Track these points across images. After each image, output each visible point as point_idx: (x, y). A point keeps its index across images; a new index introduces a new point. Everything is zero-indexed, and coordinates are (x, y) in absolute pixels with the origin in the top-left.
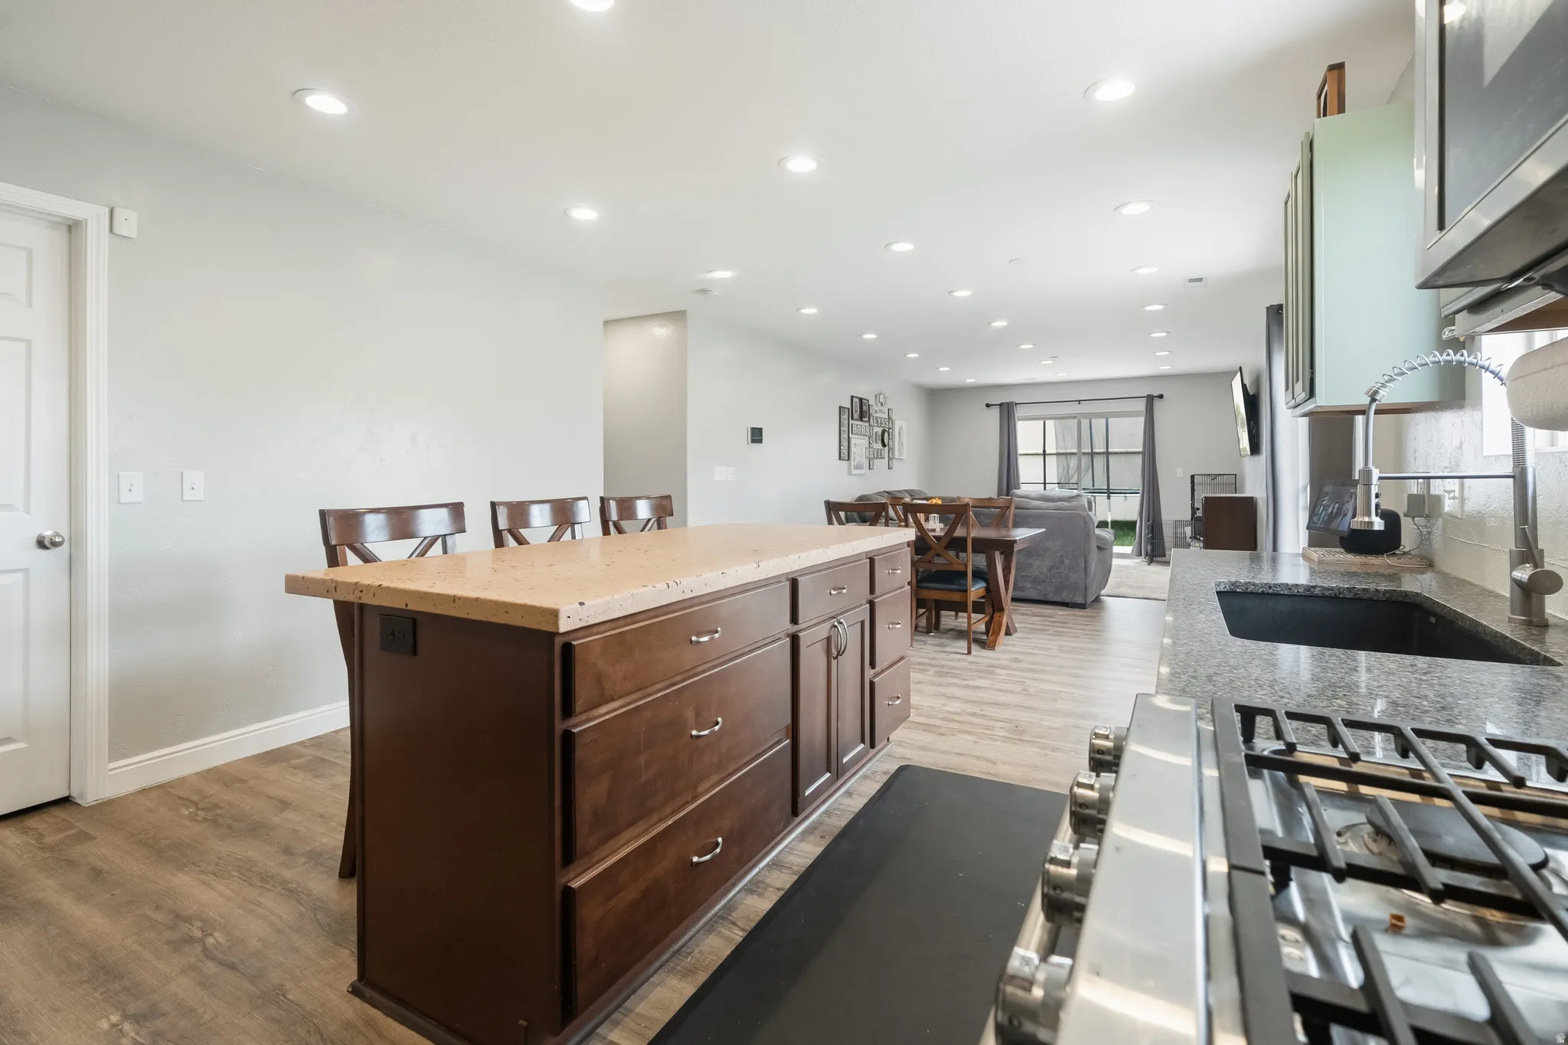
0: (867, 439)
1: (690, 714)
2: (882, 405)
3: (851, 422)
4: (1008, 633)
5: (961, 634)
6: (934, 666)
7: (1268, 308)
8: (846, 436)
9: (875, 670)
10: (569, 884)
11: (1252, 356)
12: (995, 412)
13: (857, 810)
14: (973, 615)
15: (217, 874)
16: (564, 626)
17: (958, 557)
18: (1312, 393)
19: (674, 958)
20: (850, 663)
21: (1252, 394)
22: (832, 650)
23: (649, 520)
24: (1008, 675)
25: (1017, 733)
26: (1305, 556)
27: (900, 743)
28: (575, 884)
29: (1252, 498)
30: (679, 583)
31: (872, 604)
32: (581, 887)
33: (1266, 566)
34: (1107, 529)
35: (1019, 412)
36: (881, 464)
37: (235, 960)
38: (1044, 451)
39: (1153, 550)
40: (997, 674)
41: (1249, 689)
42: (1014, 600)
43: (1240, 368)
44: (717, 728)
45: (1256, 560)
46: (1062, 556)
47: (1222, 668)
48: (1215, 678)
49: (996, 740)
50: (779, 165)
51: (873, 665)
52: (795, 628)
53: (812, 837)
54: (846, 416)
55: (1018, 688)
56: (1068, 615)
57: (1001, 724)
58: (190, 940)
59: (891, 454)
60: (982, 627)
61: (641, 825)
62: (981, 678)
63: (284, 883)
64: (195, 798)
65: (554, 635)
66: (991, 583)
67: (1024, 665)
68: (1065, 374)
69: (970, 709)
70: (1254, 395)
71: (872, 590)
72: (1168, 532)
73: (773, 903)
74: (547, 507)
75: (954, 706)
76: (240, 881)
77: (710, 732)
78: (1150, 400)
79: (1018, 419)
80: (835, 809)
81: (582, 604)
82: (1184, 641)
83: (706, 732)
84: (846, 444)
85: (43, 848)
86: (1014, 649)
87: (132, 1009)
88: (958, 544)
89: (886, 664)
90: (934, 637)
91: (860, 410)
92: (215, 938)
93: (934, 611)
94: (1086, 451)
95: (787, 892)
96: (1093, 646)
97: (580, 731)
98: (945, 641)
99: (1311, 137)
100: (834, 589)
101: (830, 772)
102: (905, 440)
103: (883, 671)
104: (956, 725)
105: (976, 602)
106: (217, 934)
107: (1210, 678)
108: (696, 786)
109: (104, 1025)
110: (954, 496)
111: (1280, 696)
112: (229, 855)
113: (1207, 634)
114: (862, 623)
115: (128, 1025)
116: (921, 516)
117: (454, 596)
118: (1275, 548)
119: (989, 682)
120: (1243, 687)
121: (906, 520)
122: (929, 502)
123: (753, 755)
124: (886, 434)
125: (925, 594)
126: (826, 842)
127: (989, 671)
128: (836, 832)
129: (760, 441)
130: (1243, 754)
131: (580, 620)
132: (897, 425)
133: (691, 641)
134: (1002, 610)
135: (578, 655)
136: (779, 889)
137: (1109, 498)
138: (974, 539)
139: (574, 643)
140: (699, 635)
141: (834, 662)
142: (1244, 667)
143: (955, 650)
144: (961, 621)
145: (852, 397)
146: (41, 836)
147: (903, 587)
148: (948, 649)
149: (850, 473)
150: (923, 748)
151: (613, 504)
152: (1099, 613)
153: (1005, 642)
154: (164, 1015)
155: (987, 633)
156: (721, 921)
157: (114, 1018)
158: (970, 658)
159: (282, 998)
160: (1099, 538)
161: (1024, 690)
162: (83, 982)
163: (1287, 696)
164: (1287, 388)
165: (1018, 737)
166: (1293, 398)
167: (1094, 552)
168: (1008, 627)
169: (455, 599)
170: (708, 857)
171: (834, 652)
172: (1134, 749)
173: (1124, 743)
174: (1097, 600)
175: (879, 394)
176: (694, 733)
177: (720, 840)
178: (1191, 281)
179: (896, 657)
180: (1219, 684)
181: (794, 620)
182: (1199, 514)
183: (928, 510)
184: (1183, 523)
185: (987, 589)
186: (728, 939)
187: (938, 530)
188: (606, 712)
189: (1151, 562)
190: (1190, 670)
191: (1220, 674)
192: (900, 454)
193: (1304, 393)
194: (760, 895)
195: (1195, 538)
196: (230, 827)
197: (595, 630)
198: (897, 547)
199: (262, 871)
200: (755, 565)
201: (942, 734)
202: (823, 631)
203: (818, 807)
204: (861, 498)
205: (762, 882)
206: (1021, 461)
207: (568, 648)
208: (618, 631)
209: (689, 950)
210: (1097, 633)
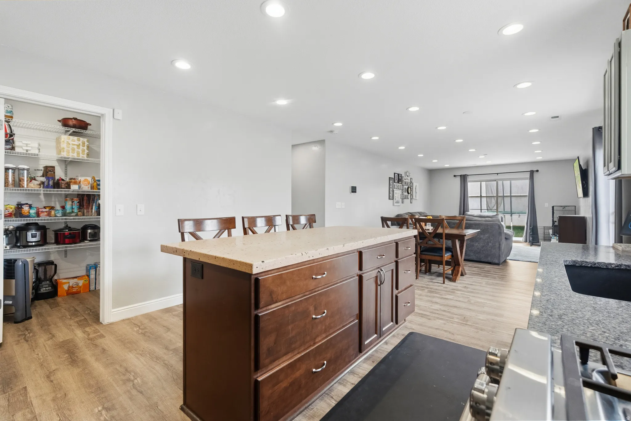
0: (401, 190)
1: (312, 308)
2: (408, 176)
3: (394, 184)
4: (462, 275)
5: (439, 275)
6: (428, 288)
7: (593, 129)
8: (392, 190)
9: (399, 291)
10: (257, 379)
11: (585, 153)
12: (458, 180)
13: (389, 351)
14: (445, 266)
15: (142, 355)
16: (255, 271)
17: (439, 241)
18: (619, 168)
19: (306, 410)
20: (386, 287)
21: (583, 169)
22: (378, 282)
23: (306, 224)
24: (461, 294)
25: (465, 321)
26: (613, 247)
27: (410, 322)
28: (260, 379)
29: (584, 217)
30: (307, 253)
31: (397, 262)
32: (262, 381)
33: (592, 252)
34: (510, 230)
35: (469, 179)
36: (407, 201)
37: (142, 390)
38: (481, 195)
39: (533, 240)
40: (456, 293)
41: (584, 325)
42: (465, 260)
43: (578, 157)
44: (324, 315)
45: (586, 249)
46: (488, 242)
47: (567, 311)
48: (563, 317)
49: (454, 323)
50: (358, 76)
51: (397, 288)
52: (361, 272)
53: (369, 362)
54: (392, 181)
55: (466, 300)
56: (490, 268)
57: (457, 316)
58: (129, 380)
59: (412, 197)
60: (450, 272)
61: (290, 355)
62: (450, 295)
63: (164, 361)
64: (139, 324)
65: (251, 275)
66: (453, 252)
67: (469, 290)
68: (490, 162)
69: (443, 308)
70: (585, 169)
71: (397, 256)
72: (540, 232)
73: (349, 390)
74: (263, 219)
75: (437, 307)
76: (149, 358)
77: (321, 317)
78: (532, 172)
79: (469, 182)
80: (379, 350)
81: (263, 262)
82: (546, 293)
83: (319, 317)
84: (392, 193)
85: (88, 339)
86: (464, 282)
87: (106, 406)
88: (439, 236)
89: (403, 288)
90: (428, 275)
91: (398, 178)
92: (137, 380)
93: (428, 264)
94: (500, 195)
95: (356, 385)
96: (503, 283)
97: (262, 315)
98: (433, 277)
99: (620, 40)
100: (379, 256)
101: (377, 334)
102: (418, 191)
103: (402, 291)
104: (437, 316)
105: (448, 261)
106: (138, 379)
107: (560, 317)
108: (315, 339)
109: (96, 411)
110: (439, 215)
111: (603, 331)
112: (147, 348)
113: (559, 290)
114: (392, 270)
115: (104, 411)
116: (423, 224)
117: (215, 256)
118: (596, 243)
119: (452, 296)
120: (580, 324)
121: (416, 225)
122: (426, 218)
123: (341, 326)
124: (409, 189)
125: (424, 257)
126: (375, 365)
127: (453, 291)
128: (379, 360)
129: (355, 192)
130: (581, 380)
131: (262, 268)
132: (414, 185)
133: (313, 278)
134: (459, 265)
135: (261, 283)
136: (352, 384)
137: (511, 216)
138: (446, 234)
139: (260, 278)
140: (316, 275)
141: (379, 287)
142: (581, 311)
143: (437, 281)
144: (441, 269)
145: (395, 173)
146: (89, 335)
147: (412, 255)
148: (434, 281)
149: (393, 205)
150: (420, 325)
151: (291, 218)
152: (506, 267)
153: (460, 279)
154: (116, 409)
155: (452, 274)
156: (327, 396)
157: (100, 408)
158: (444, 285)
159: (156, 408)
160: (506, 234)
161: (468, 301)
162: (93, 392)
163: (608, 332)
164: (605, 166)
165: (465, 323)
166: (608, 170)
167: (504, 240)
168: (462, 272)
169: (216, 257)
170: (320, 370)
171: (379, 283)
172: (510, 367)
173: (506, 360)
174: (505, 261)
175: (407, 172)
176: (314, 316)
177: (325, 362)
178: (552, 118)
179: (409, 285)
180: (566, 321)
181: (360, 268)
182: (556, 224)
183: (426, 221)
184: (549, 228)
185: (452, 256)
186: (329, 405)
187: (430, 229)
188: (274, 307)
189: (532, 245)
190: (549, 311)
191: (567, 315)
192: (416, 196)
193: (615, 168)
194: (344, 385)
195: (554, 235)
196: (149, 337)
197: (269, 273)
198: (409, 238)
199: (157, 355)
200: (342, 246)
201: (430, 319)
202: (374, 273)
203: (372, 348)
204: (398, 215)
205: (345, 380)
206: (470, 199)
207: (257, 280)
208: (280, 273)
209: (312, 407)
210: (504, 277)
